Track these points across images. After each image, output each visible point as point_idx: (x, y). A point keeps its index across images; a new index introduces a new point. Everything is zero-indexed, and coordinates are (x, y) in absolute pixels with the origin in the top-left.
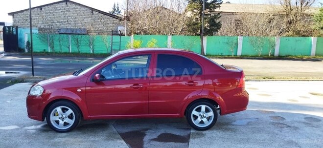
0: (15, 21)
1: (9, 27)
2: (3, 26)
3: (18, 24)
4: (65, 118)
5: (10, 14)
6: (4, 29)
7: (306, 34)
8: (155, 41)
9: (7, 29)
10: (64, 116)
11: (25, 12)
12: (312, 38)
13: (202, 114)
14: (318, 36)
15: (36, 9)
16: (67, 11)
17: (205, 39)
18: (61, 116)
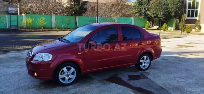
4: (70, 74)
7: (130, 16)
8: (44, 19)
10: (69, 73)
12: (132, 18)
13: (144, 61)
14: (134, 17)
17: (77, 18)
18: (66, 74)
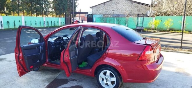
0: (92, 11)
1: (90, 14)
2: (87, 14)
3: (94, 13)
5: (91, 8)
6: (88, 15)
9: (89, 15)
11: (97, 6)
13: (107, 78)
15: (103, 4)
16: (118, 4)
